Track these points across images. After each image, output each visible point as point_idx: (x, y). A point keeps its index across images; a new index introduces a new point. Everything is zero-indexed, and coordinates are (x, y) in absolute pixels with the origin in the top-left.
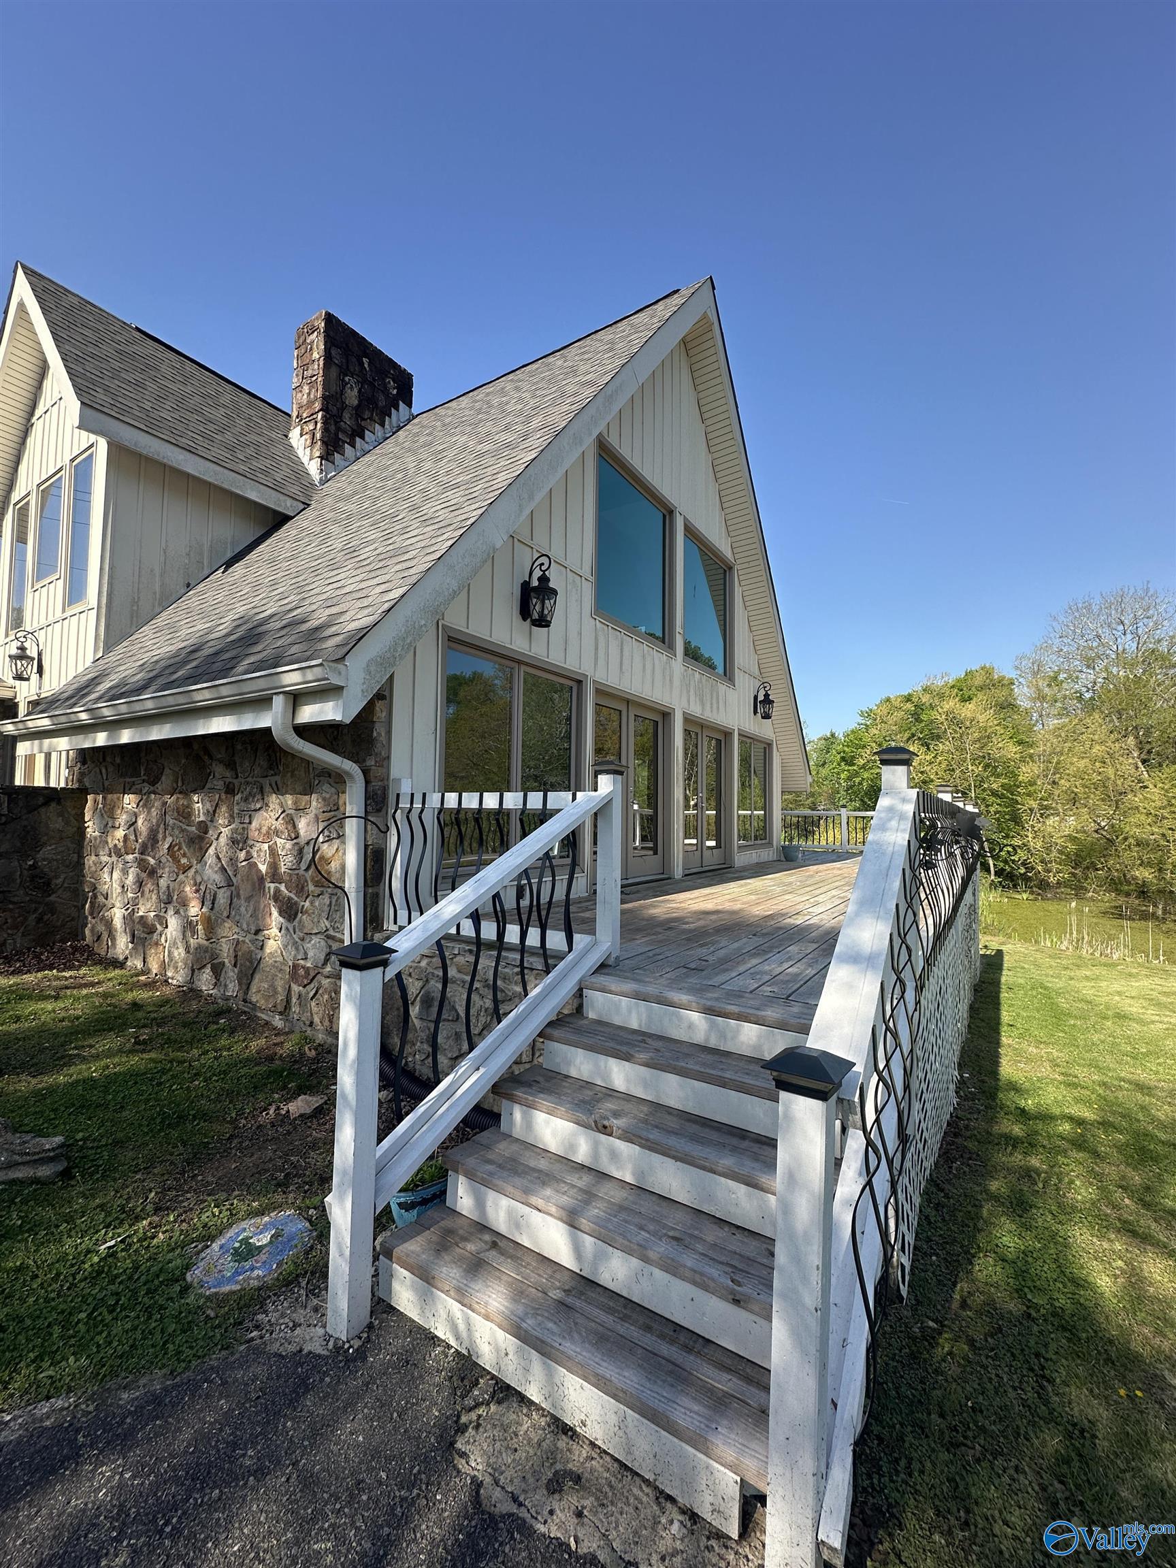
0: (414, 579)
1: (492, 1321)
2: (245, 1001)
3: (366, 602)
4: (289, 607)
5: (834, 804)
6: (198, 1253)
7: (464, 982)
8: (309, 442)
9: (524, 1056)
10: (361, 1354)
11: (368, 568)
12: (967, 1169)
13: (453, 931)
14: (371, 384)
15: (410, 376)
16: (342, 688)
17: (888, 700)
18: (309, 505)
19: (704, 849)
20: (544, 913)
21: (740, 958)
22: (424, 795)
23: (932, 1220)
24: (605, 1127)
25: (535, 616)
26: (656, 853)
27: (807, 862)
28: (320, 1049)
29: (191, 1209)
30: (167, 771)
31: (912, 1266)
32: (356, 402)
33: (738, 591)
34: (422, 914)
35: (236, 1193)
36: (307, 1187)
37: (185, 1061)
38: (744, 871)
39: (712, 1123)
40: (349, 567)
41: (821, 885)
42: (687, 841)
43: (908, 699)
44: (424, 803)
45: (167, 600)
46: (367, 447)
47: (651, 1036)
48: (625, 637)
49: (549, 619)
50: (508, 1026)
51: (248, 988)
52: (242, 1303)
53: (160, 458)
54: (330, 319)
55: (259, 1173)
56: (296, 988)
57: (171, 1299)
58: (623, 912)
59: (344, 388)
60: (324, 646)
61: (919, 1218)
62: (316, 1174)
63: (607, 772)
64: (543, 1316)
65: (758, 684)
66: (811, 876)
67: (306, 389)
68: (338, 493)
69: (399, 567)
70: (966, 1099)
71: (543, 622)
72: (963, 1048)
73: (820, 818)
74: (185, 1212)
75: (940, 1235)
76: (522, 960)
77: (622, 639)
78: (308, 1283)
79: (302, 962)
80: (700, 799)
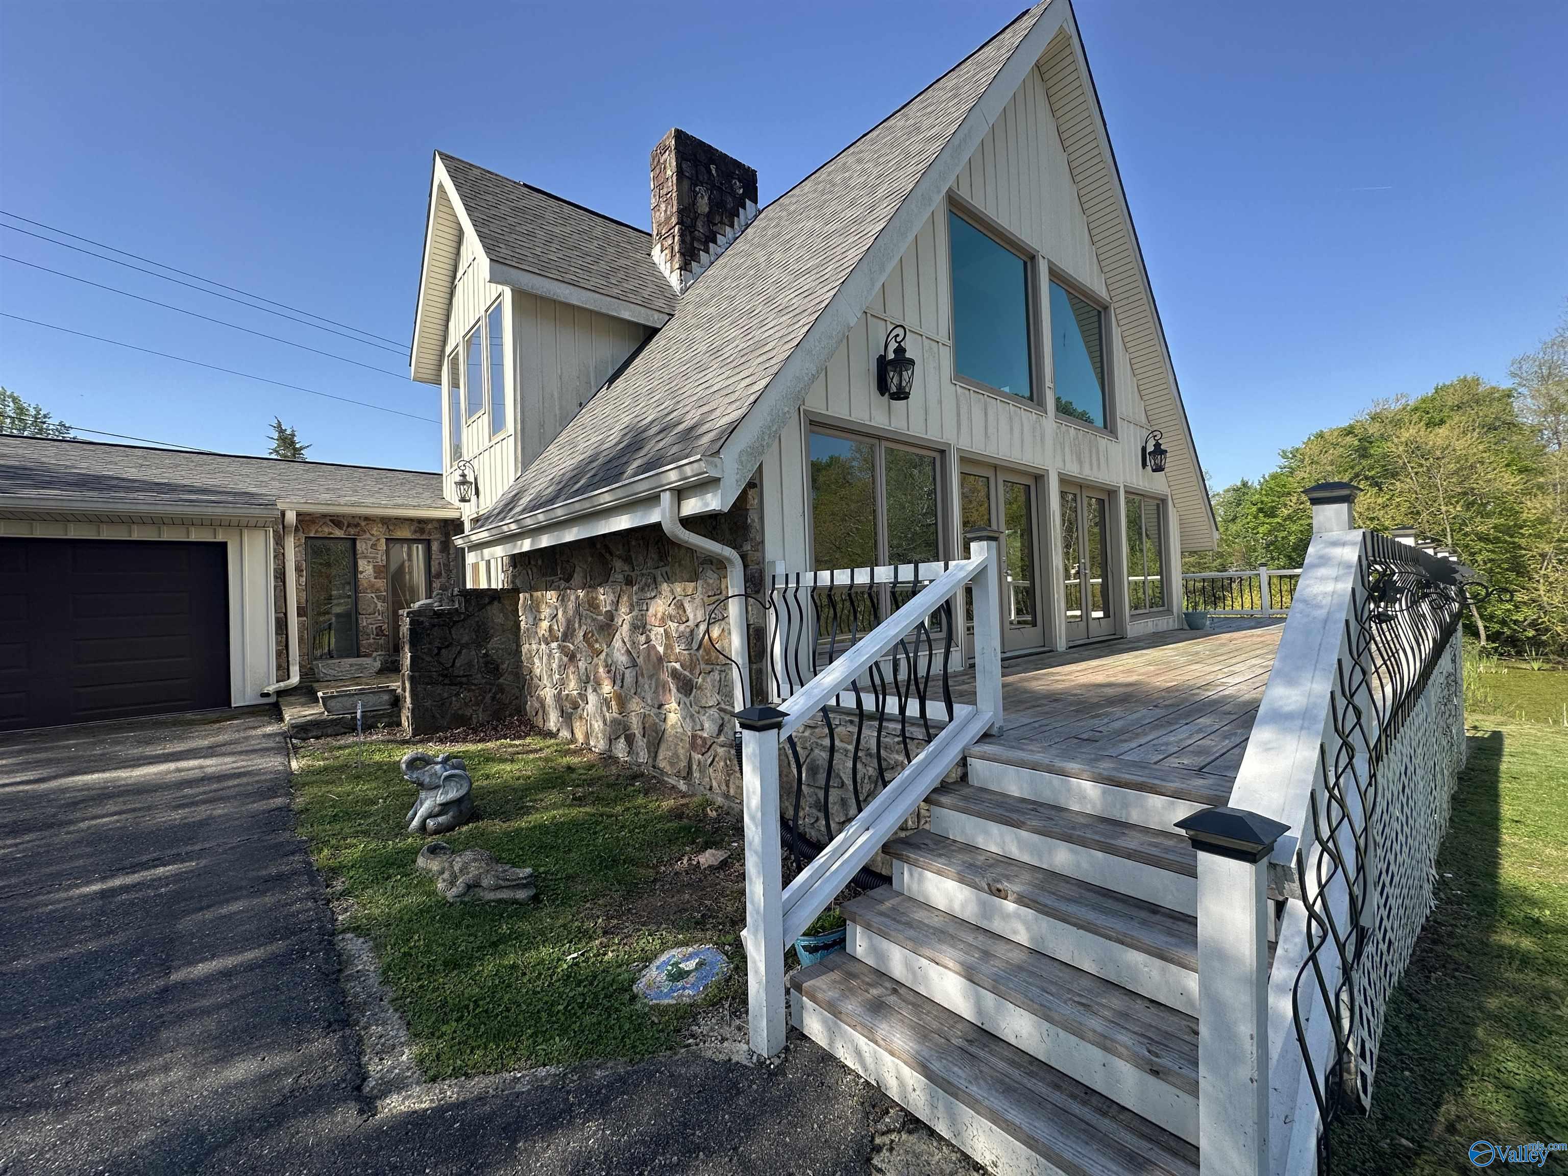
0: (775, 369)
1: (898, 1058)
2: (654, 767)
3: (733, 397)
4: (666, 412)
5: (1250, 564)
6: (640, 971)
7: (846, 751)
8: (668, 257)
9: (910, 823)
10: (781, 1070)
11: (732, 365)
12: (1452, 982)
13: (833, 702)
14: (720, 189)
15: (754, 172)
16: (717, 480)
17: (1321, 436)
18: (673, 315)
19: (1090, 620)
20: (922, 687)
21: (1139, 730)
22: (798, 574)
23: (1403, 1031)
24: (999, 890)
25: (894, 389)
26: (1034, 624)
27: (1217, 630)
28: (720, 811)
29: (631, 936)
30: (578, 569)
31: (1376, 1077)
32: (707, 210)
33: (1116, 334)
34: (802, 686)
35: (664, 926)
36: (721, 927)
37: (612, 816)
38: (1139, 641)
39: (1114, 894)
40: (714, 367)
41: (1236, 653)
42: (1069, 613)
43: (1349, 431)
44: (798, 582)
45: (566, 420)
46: (719, 251)
47: (1042, 805)
48: (988, 399)
49: (907, 390)
50: (895, 790)
51: (656, 756)
52: (679, 1014)
53: (551, 296)
54: (680, 136)
55: (679, 911)
56: (697, 756)
57: (624, 1004)
58: (1004, 686)
59: (695, 199)
60: (700, 443)
61: (1385, 1028)
62: (727, 917)
63: (980, 539)
64: (947, 1060)
65: (1145, 433)
66: (1223, 645)
67: (663, 206)
68: (698, 299)
69: (760, 359)
70: (1449, 902)
71: (901, 395)
72: (1443, 844)
73: (1231, 580)
74: (626, 937)
75: (1415, 1050)
76: (903, 730)
77: (985, 402)
78: (730, 1006)
79: (699, 733)
80: (1082, 566)
